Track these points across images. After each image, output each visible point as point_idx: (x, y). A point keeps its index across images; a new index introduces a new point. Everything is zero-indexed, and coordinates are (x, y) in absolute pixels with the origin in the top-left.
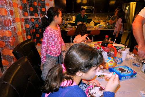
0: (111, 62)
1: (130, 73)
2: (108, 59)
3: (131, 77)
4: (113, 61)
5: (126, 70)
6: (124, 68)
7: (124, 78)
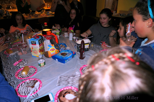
0: (53, 50)
1: (71, 55)
2: (49, 47)
3: (73, 58)
4: (54, 48)
5: (67, 53)
6: (65, 52)
7: (68, 61)
